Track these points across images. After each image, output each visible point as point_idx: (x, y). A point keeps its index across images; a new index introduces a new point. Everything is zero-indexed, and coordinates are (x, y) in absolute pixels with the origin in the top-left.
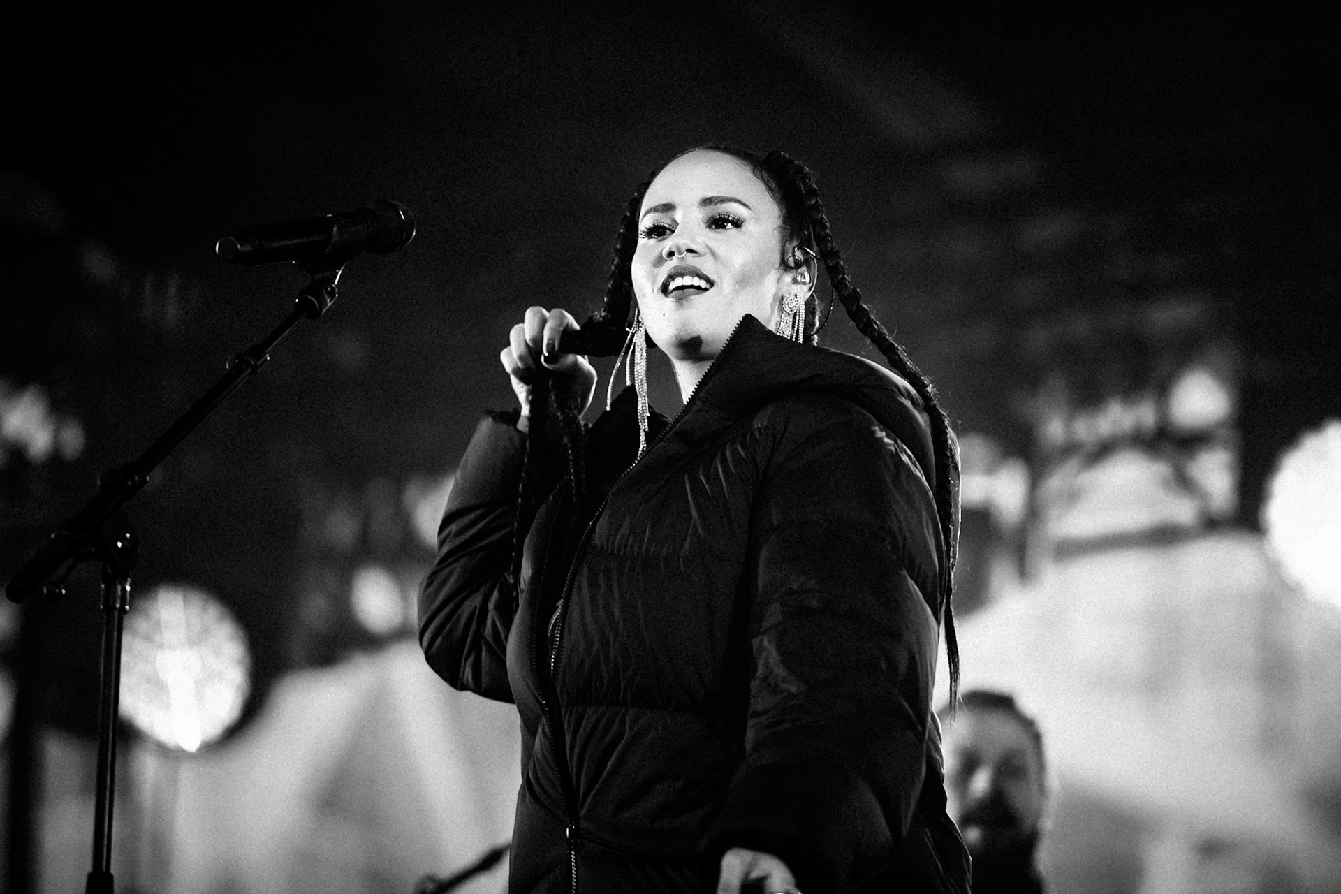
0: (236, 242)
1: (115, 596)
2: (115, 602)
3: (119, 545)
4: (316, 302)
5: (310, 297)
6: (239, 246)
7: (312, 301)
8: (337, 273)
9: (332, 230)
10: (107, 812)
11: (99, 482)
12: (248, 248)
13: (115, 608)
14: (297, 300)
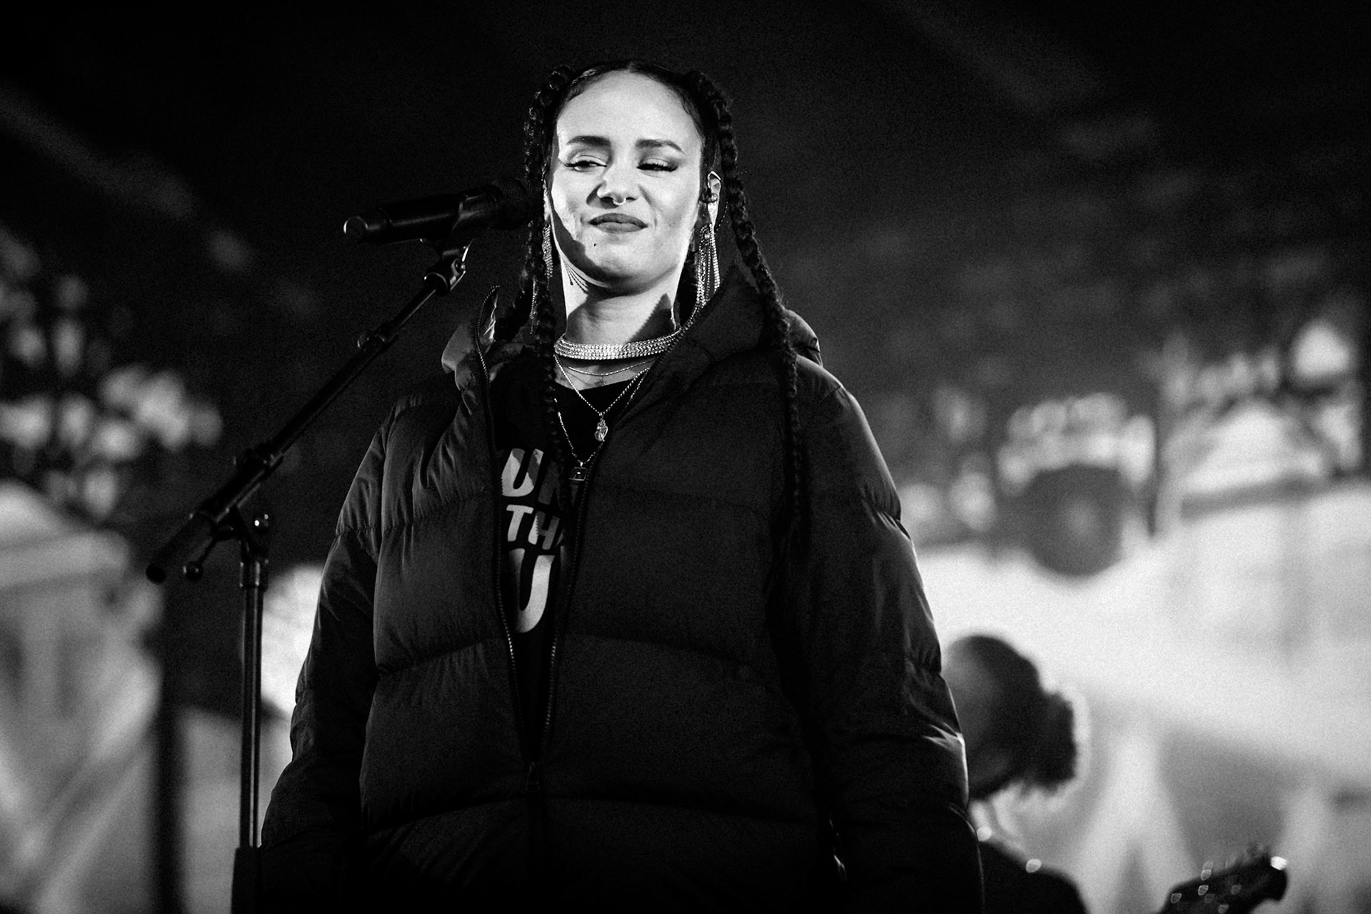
0: (363, 221)
1: (254, 573)
2: (254, 581)
3: (257, 523)
4: (444, 279)
5: (438, 275)
6: (367, 226)
7: (440, 278)
8: (465, 250)
9: (459, 207)
10: (252, 789)
11: (235, 462)
12: (376, 227)
13: (254, 586)
14: (425, 278)
